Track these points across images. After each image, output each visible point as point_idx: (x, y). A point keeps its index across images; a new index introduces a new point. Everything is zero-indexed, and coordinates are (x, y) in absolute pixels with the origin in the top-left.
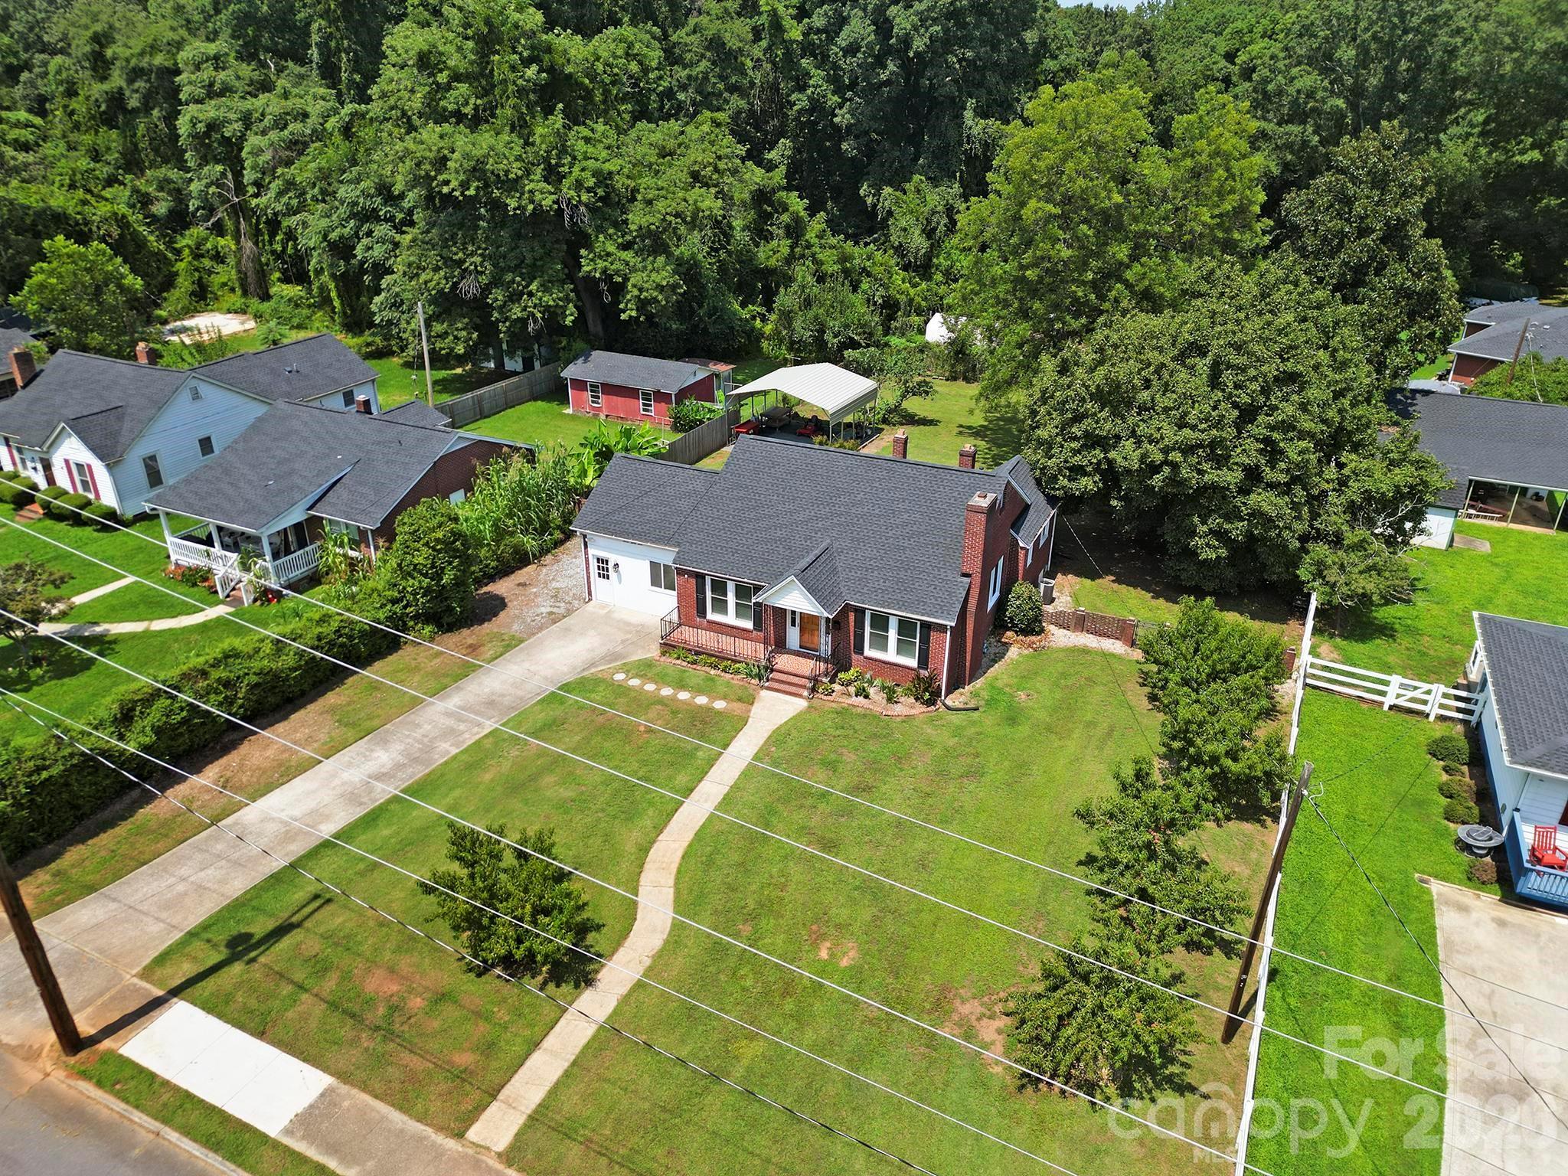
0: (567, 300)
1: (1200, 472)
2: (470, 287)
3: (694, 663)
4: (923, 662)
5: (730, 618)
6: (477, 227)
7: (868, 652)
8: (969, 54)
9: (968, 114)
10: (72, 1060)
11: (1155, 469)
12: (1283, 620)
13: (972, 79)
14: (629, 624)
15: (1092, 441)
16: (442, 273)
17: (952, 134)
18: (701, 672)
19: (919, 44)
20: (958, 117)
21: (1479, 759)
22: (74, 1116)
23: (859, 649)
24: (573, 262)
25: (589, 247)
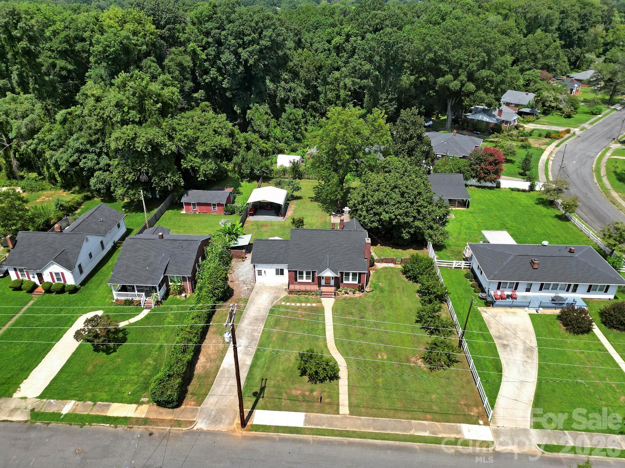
0: (180, 177)
1: (404, 219)
2: (144, 178)
3: (300, 295)
4: (359, 282)
5: (304, 280)
6: (144, 158)
7: (344, 282)
8: (266, 63)
9: (267, 81)
10: (245, 429)
11: (394, 220)
12: (422, 249)
13: (267, 70)
14: (272, 287)
15: (375, 214)
16: (133, 174)
17: (263, 88)
18: (303, 297)
19: (251, 62)
20: (264, 82)
21: (476, 277)
22: (256, 438)
23: (342, 282)
24: (179, 165)
25: (185, 159)
